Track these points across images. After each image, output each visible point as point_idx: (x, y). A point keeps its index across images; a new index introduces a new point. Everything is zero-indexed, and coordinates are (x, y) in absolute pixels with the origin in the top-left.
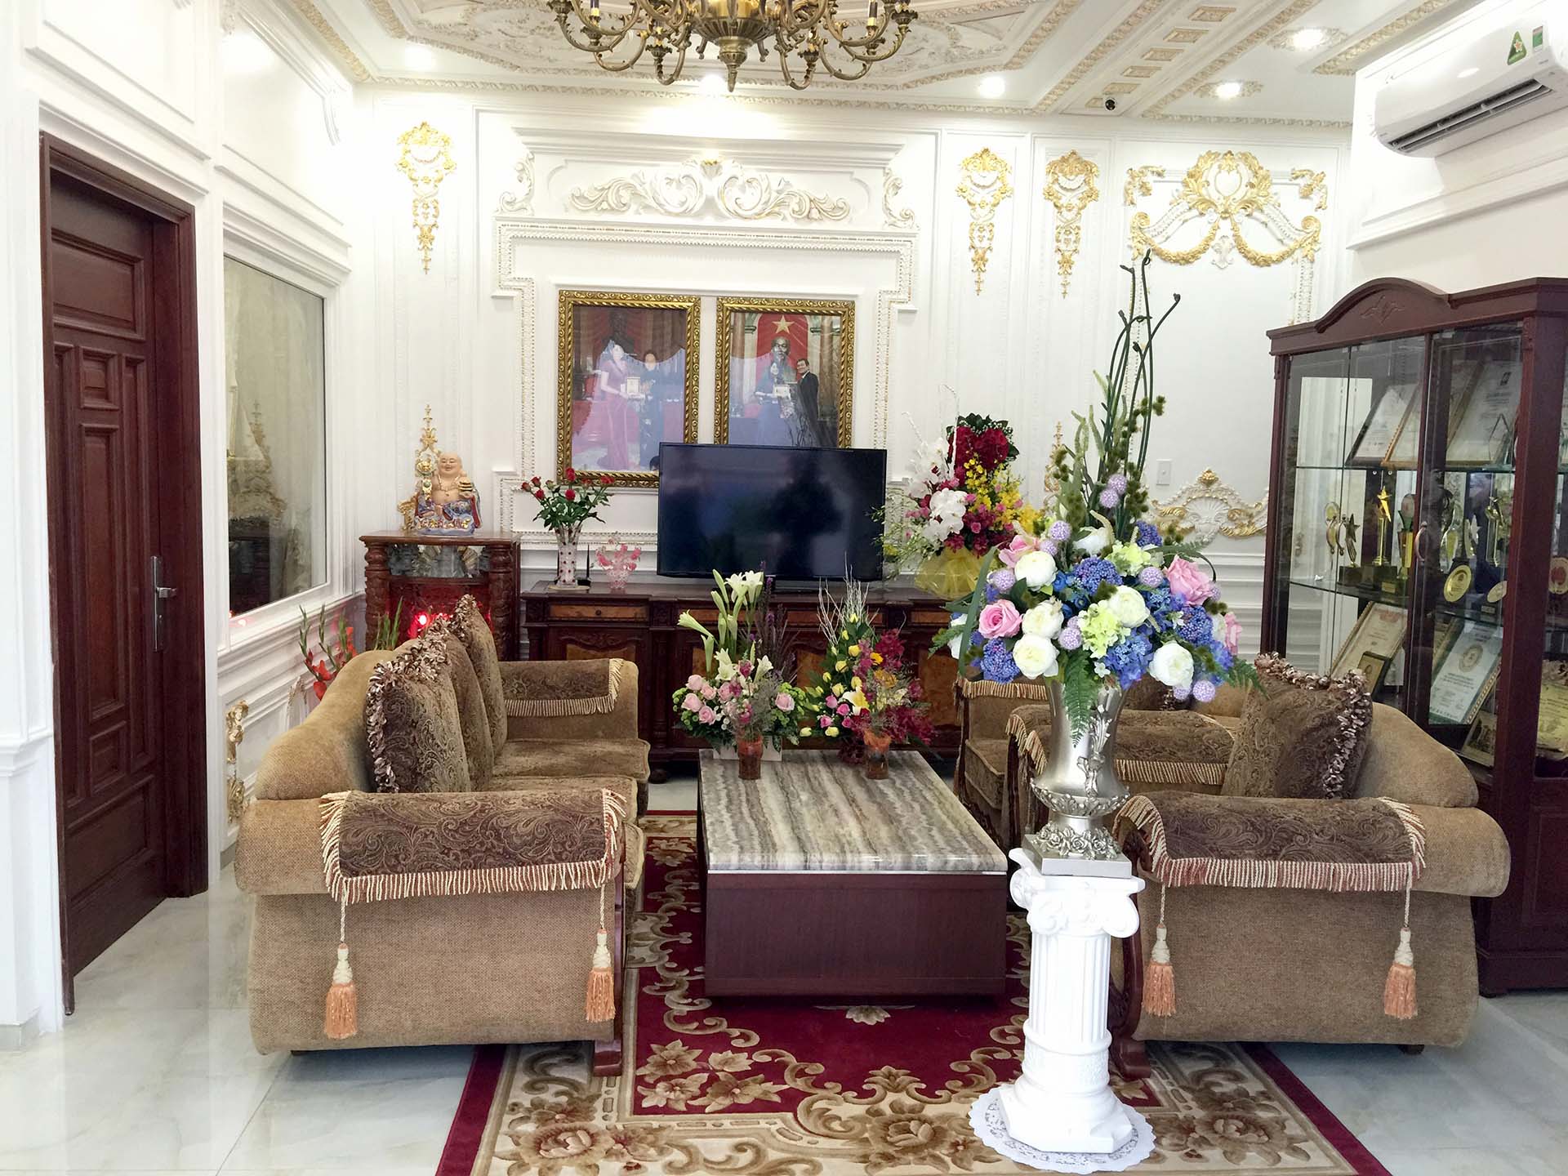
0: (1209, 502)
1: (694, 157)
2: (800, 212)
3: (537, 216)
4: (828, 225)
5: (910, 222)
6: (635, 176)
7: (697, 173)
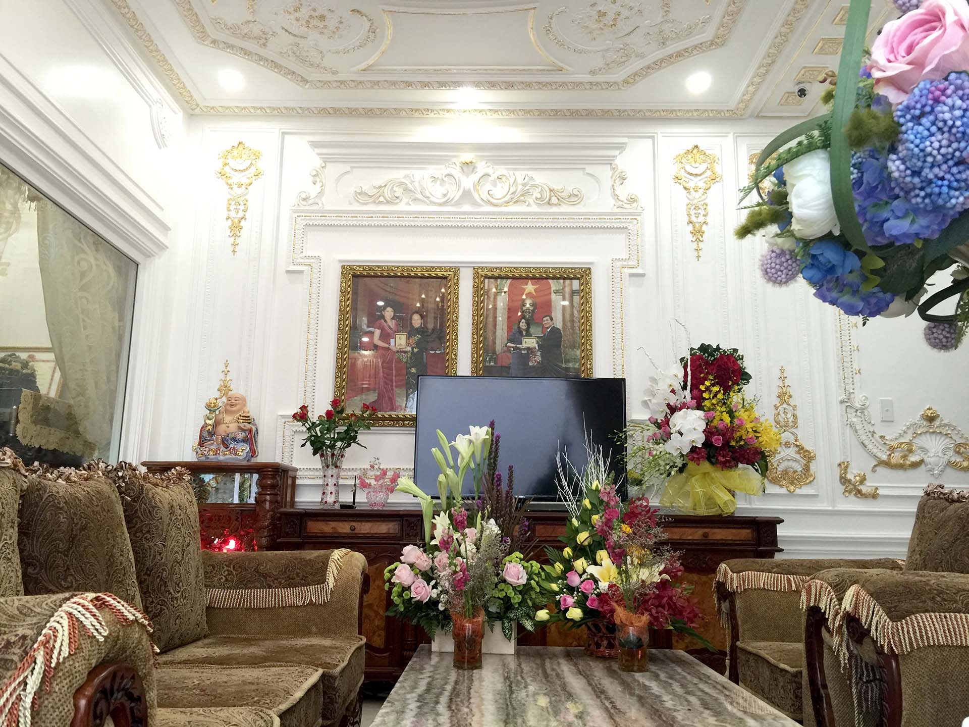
0: (934, 436)
1: (454, 160)
2: (541, 199)
3: (325, 209)
4: (565, 208)
5: (635, 205)
6: (406, 176)
7: (456, 172)
